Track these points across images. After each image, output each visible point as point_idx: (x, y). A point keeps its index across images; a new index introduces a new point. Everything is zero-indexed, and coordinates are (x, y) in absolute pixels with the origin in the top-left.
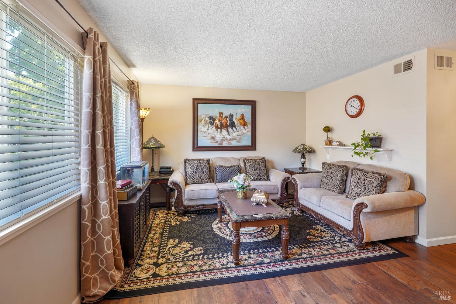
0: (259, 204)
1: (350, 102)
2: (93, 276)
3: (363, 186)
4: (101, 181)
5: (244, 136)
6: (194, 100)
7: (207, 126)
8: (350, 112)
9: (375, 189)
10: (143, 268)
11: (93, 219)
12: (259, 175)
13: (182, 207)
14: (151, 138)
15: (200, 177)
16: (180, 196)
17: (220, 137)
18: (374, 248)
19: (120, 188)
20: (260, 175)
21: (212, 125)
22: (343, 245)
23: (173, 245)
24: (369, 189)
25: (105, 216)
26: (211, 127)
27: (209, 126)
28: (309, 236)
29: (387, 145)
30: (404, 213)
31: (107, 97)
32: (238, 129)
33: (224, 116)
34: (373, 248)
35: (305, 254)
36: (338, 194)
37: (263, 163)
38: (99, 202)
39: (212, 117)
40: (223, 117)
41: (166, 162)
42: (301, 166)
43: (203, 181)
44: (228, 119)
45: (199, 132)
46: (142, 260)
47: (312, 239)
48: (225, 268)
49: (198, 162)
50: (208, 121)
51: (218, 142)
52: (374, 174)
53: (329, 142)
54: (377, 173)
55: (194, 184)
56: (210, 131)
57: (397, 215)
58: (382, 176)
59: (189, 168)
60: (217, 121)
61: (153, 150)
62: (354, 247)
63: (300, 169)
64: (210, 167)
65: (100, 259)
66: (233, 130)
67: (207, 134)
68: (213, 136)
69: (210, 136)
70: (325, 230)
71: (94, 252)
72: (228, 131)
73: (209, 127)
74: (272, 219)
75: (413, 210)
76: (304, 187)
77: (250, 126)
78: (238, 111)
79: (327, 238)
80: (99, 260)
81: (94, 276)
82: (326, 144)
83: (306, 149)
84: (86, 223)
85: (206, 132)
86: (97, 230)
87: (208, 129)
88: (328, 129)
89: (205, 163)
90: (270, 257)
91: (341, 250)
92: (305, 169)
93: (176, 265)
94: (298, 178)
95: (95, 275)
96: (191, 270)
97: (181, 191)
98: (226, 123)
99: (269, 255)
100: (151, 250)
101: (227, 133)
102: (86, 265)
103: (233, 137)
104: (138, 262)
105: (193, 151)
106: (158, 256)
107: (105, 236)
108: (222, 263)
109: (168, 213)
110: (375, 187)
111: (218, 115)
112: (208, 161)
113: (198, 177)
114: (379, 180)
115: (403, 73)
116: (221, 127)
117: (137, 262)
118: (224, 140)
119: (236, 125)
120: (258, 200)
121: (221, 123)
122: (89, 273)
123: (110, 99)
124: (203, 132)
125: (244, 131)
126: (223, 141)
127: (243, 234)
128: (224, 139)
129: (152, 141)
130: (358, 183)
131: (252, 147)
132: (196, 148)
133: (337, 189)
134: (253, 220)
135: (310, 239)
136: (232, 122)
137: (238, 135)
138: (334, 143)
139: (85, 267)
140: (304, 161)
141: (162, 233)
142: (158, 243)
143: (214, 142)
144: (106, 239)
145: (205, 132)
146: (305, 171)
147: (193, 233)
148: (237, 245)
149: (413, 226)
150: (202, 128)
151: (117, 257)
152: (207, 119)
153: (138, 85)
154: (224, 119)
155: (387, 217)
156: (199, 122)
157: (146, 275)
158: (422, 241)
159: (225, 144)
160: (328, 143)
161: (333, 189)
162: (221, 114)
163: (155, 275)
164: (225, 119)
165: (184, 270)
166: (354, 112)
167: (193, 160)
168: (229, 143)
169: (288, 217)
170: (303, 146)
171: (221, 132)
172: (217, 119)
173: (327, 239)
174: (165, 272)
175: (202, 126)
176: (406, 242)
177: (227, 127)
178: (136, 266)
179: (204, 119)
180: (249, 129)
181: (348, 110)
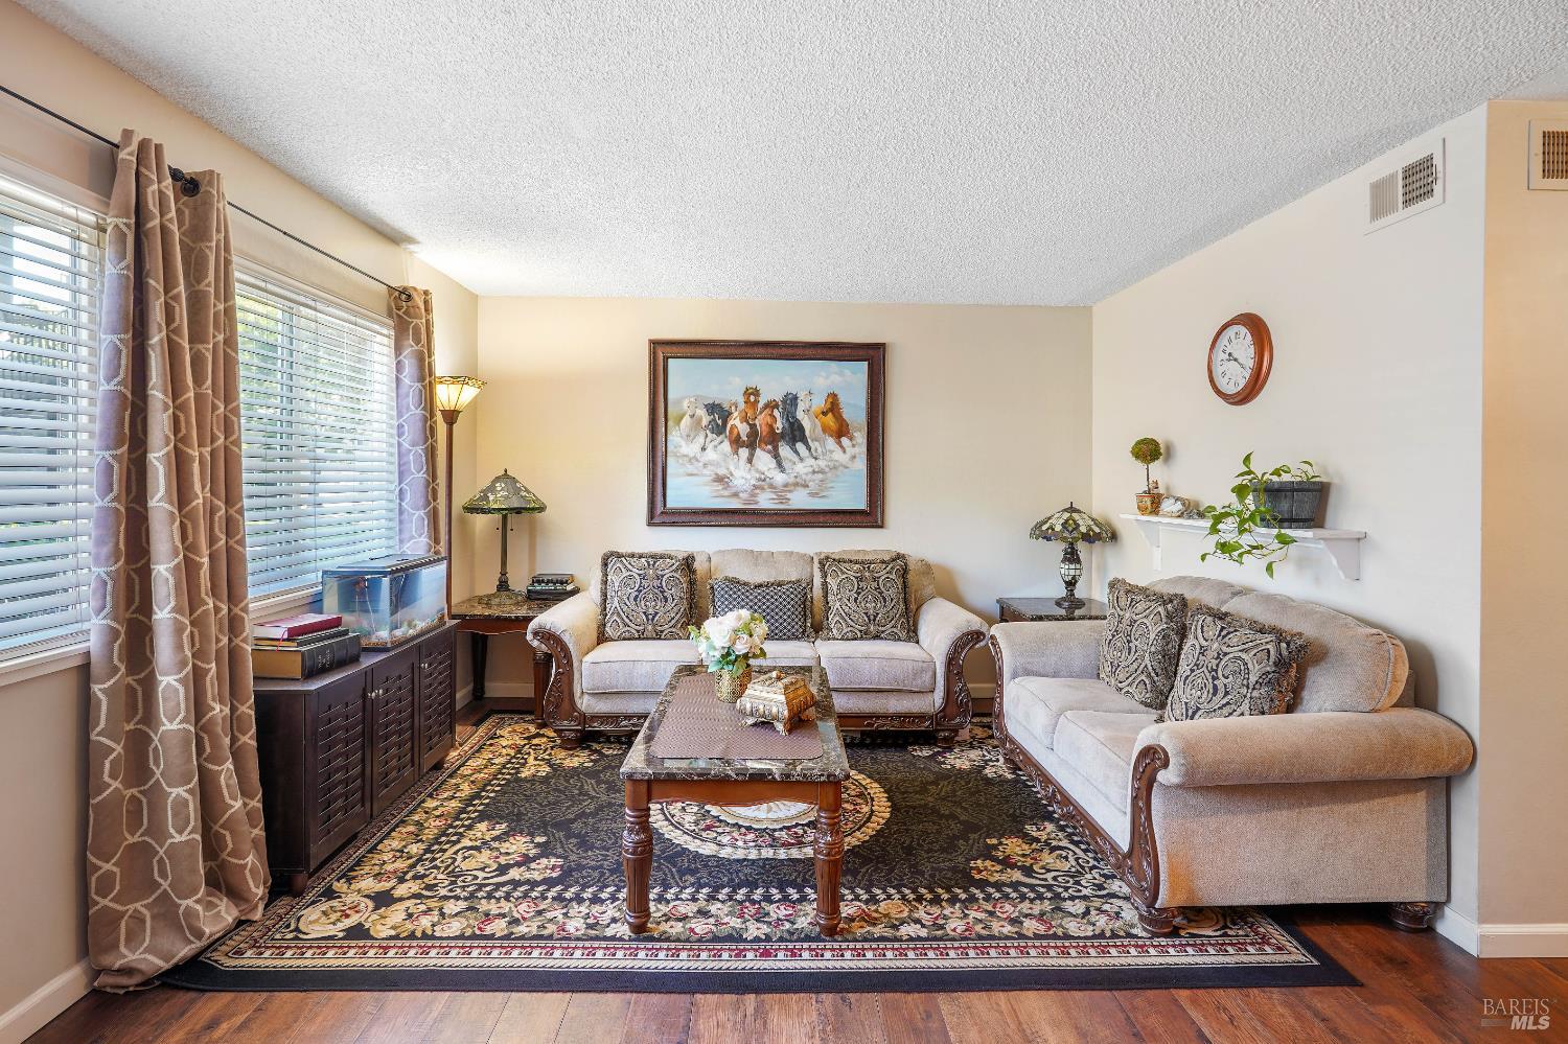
0: (765, 724)
1: (1223, 340)
2: (131, 907)
3: (1210, 680)
4: (161, 610)
5: (839, 473)
6: (655, 344)
7: (701, 439)
8: (1226, 379)
9: (1249, 695)
10: (335, 904)
11: (140, 729)
12: (872, 619)
13: (569, 717)
14: (498, 479)
15: (650, 618)
16: (564, 678)
17: (749, 477)
18: (1225, 935)
19: (286, 636)
20: (875, 617)
21: (719, 434)
22: (1098, 909)
23: (478, 843)
24: (1227, 693)
25: (171, 722)
26: (716, 443)
27: (707, 436)
28: (979, 861)
29: (1345, 517)
30: (1376, 803)
31: (211, 346)
32: (816, 450)
33: (762, 402)
34: (1218, 933)
35: (919, 926)
36: (1142, 707)
37: (893, 576)
38: (156, 678)
39: (719, 406)
40: (760, 405)
41: (554, 563)
42: (1062, 592)
43: (662, 632)
44: (776, 413)
45: (671, 461)
46: (349, 881)
47: (984, 873)
48: (594, 935)
49: (648, 562)
50: (706, 420)
51: (741, 495)
52: (1259, 635)
53: (1153, 501)
54: (1273, 630)
55: (629, 639)
56: (711, 455)
57: (1335, 807)
58: (1284, 645)
59: (617, 584)
60: (736, 422)
61: (505, 518)
62: (1136, 920)
63: (1058, 603)
64: (692, 583)
65: (157, 858)
66: (796, 452)
67: (701, 464)
68: (722, 472)
69: (709, 472)
70: (1065, 843)
71: (138, 834)
72: (776, 456)
73: (708, 440)
74: (769, 781)
75: (1423, 794)
76: (1028, 673)
77: (861, 438)
78: (813, 382)
79: (1049, 876)
80: (155, 861)
81: (135, 910)
82: (1142, 510)
83: (1078, 526)
84: (103, 739)
85: (697, 460)
86: (152, 766)
87: (703, 449)
88: (1148, 451)
89: (674, 567)
90: (778, 919)
91: (1073, 927)
92: (1080, 604)
93: (441, 909)
94: (1008, 636)
95: (138, 905)
96: (476, 929)
97: (570, 663)
98: (771, 427)
99: (777, 911)
100: (398, 851)
101: (773, 463)
102: (102, 871)
103: (796, 477)
104: (336, 884)
105: (650, 524)
106: (405, 873)
107: (169, 785)
108: (595, 918)
109: (538, 735)
110: (1251, 686)
111: (741, 400)
112: (688, 564)
113: (644, 617)
114: (1268, 660)
115: (1402, 212)
116: (752, 442)
117: (331, 885)
118: (763, 489)
119: (807, 433)
120: (761, 707)
121: (753, 426)
122: (112, 896)
123: (229, 350)
124: (685, 459)
125: (838, 455)
126: (758, 491)
127: (740, 827)
128: (763, 483)
129: (499, 489)
130: (1195, 668)
131: (870, 516)
132: (660, 514)
133: (1141, 686)
134: (696, 778)
135: (980, 872)
136: (791, 425)
137: (814, 472)
138: (1168, 506)
139: (96, 875)
140: (1072, 572)
141: (469, 801)
142: (436, 831)
143: (726, 493)
144: (173, 795)
145: (693, 460)
146: (1077, 613)
147: (568, 808)
148: (635, 860)
149: (1418, 861)
150: (683, 443)
151: (229, 859)
152: (701, 412)
153: (426, 302)
154: (761, 413)
155: (1285, 813)
156: (670, 423)
157: (331, 926)
158: (1462, 928)
159: (765, 501)
160: (1149, 503)
161: (1130, 685)
162: (752, 393)
163: (358, 933)
164: (768, 411)
165: (455, 927)
166: (1235, 377)
167: (633, 556)
168: (783, 499)
169: (831, 779)
170: (1067, 515)
171: (750, 460)
172: (736, 414)
173: (1046, 880)
174: (392, 928)
175: (681, 437)
176: (1391, 926)
177: (773, 439)
178: (319, 896)
179: (690, 413)
180: (857, 450)
181: (1218, 371)
